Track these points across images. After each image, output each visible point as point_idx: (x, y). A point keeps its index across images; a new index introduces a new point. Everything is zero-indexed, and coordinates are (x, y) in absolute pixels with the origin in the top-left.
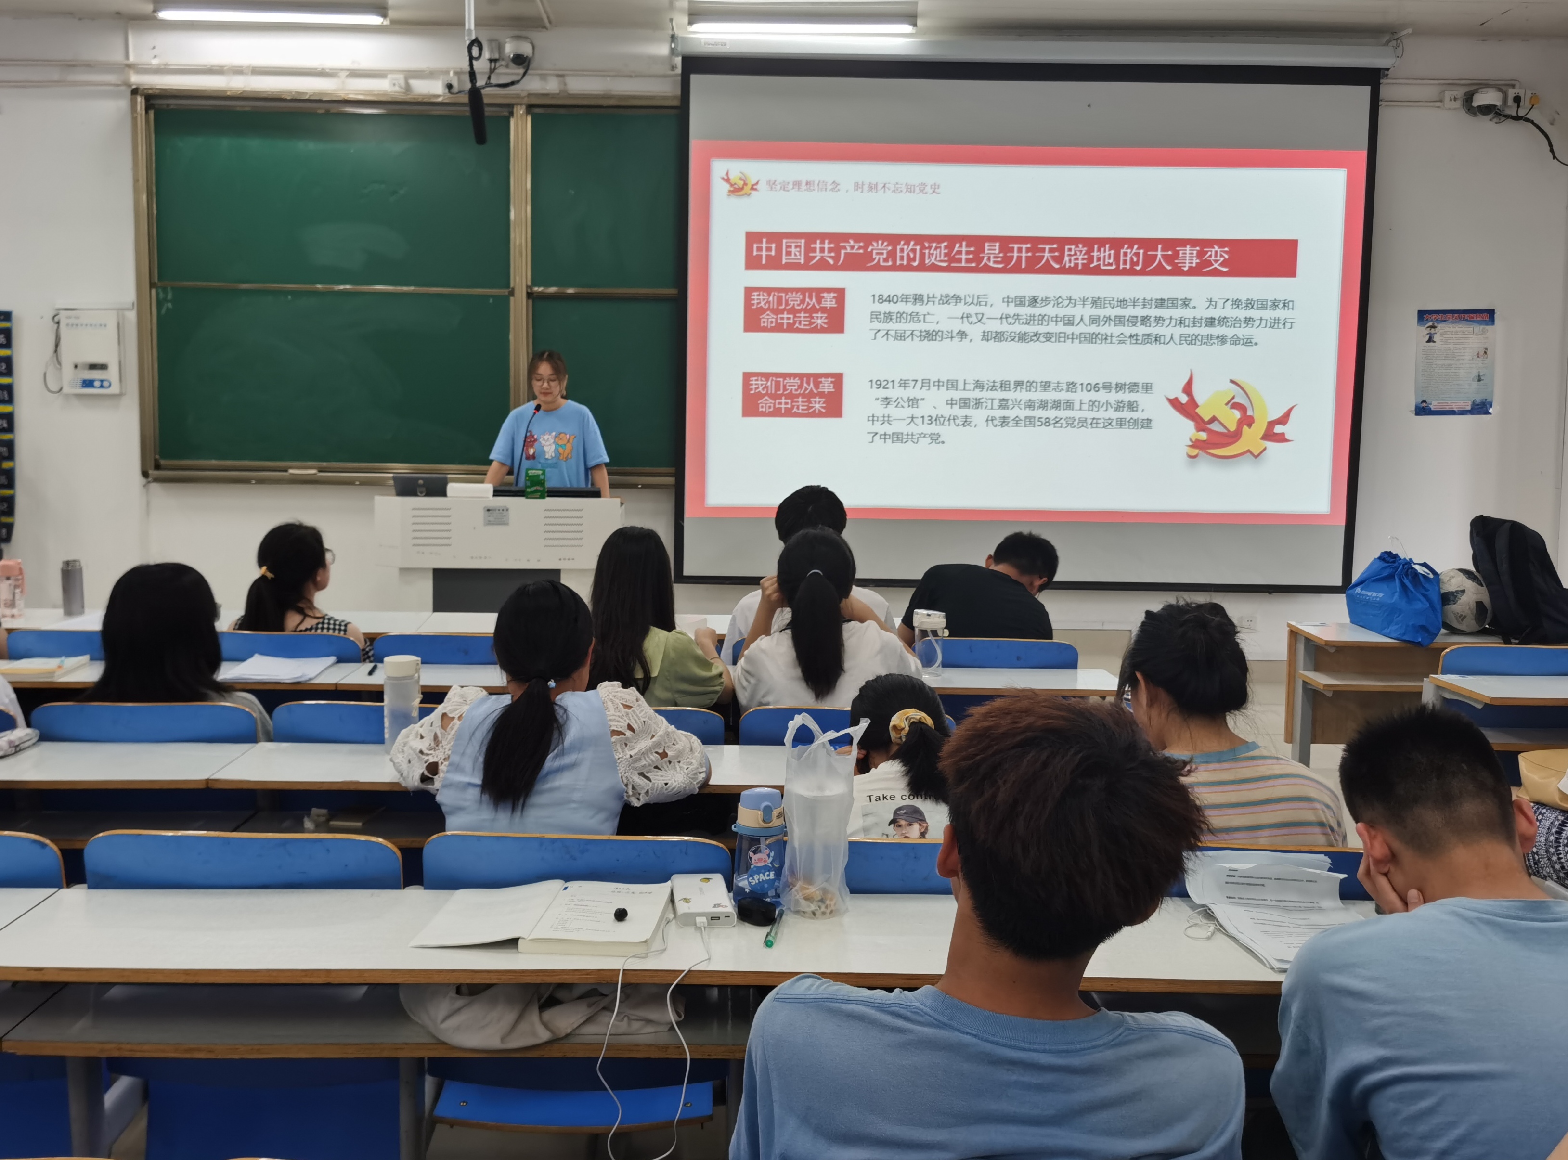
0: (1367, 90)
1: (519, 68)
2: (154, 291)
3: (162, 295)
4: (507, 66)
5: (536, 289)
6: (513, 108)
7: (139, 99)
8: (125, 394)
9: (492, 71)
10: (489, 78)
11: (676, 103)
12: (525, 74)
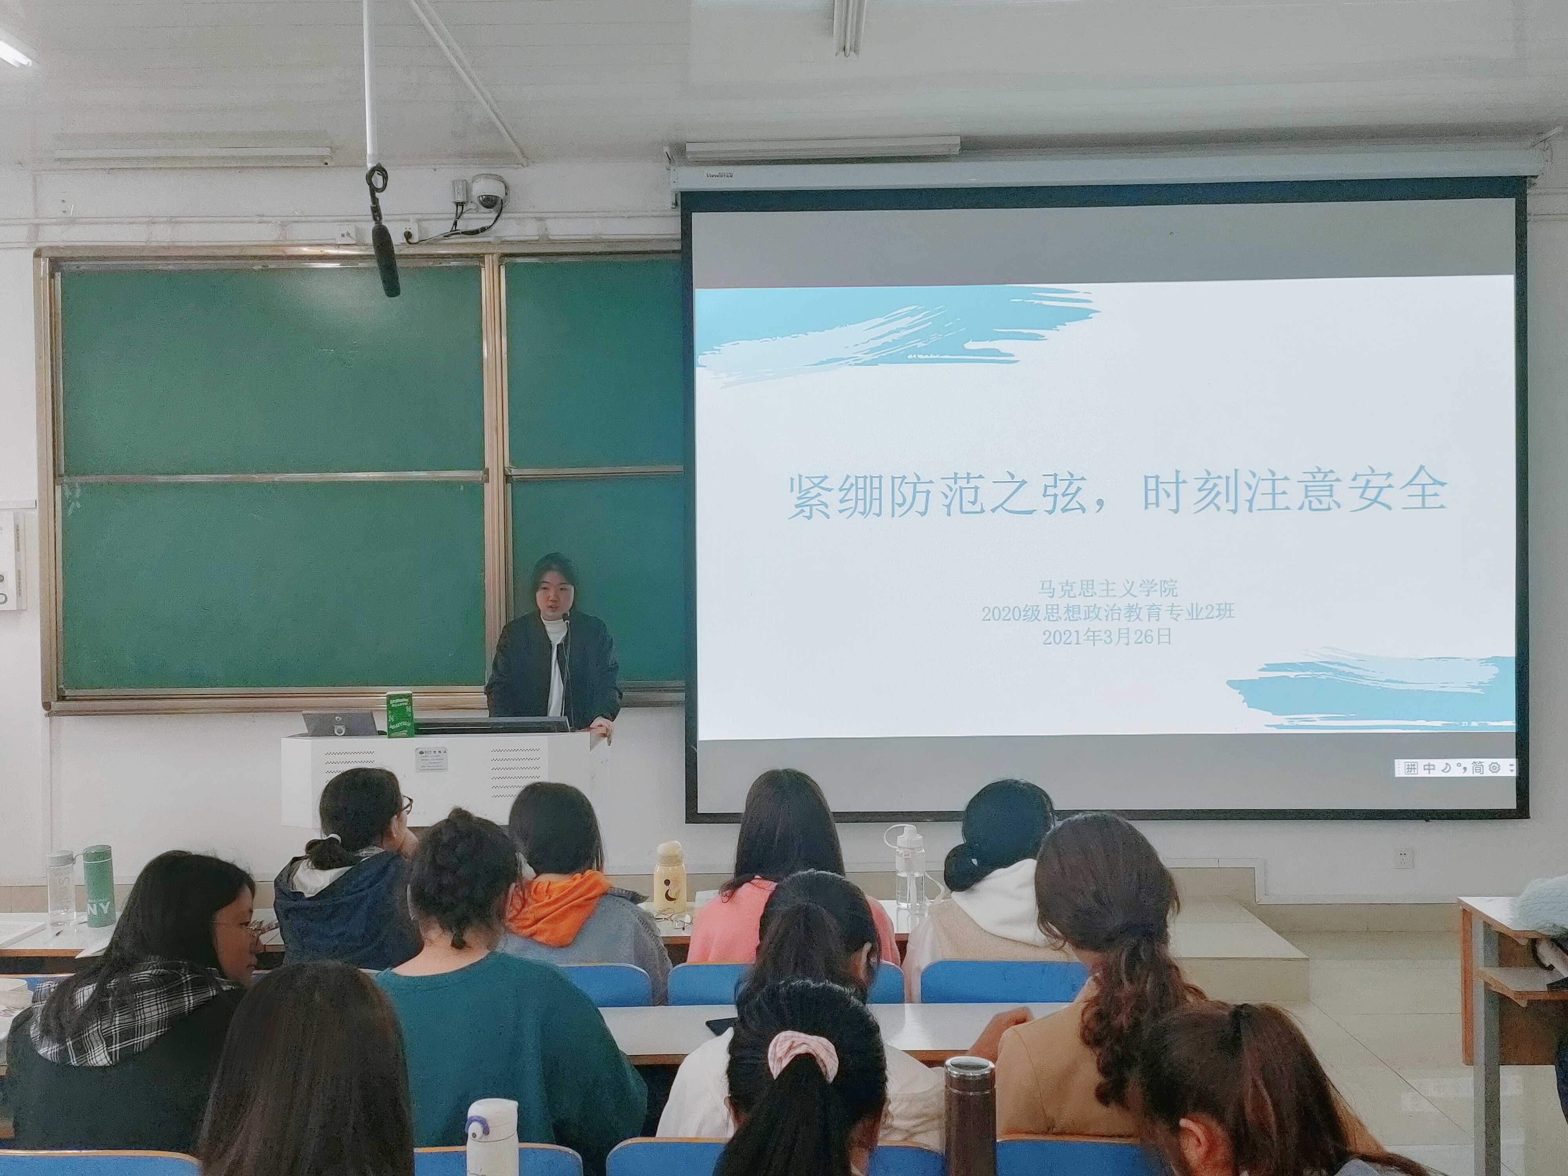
0: (1511, 202)
1: (491, 212)
2: (58, 489)
3: (68, 493)
4: (477, 210)
5: (514, 472)
6: (483, 258)
7: (42, 263)
8: (26, 610)
9: (458, 217)
10: (455, 224)
11: (677, 246)
12: (497, 219)
